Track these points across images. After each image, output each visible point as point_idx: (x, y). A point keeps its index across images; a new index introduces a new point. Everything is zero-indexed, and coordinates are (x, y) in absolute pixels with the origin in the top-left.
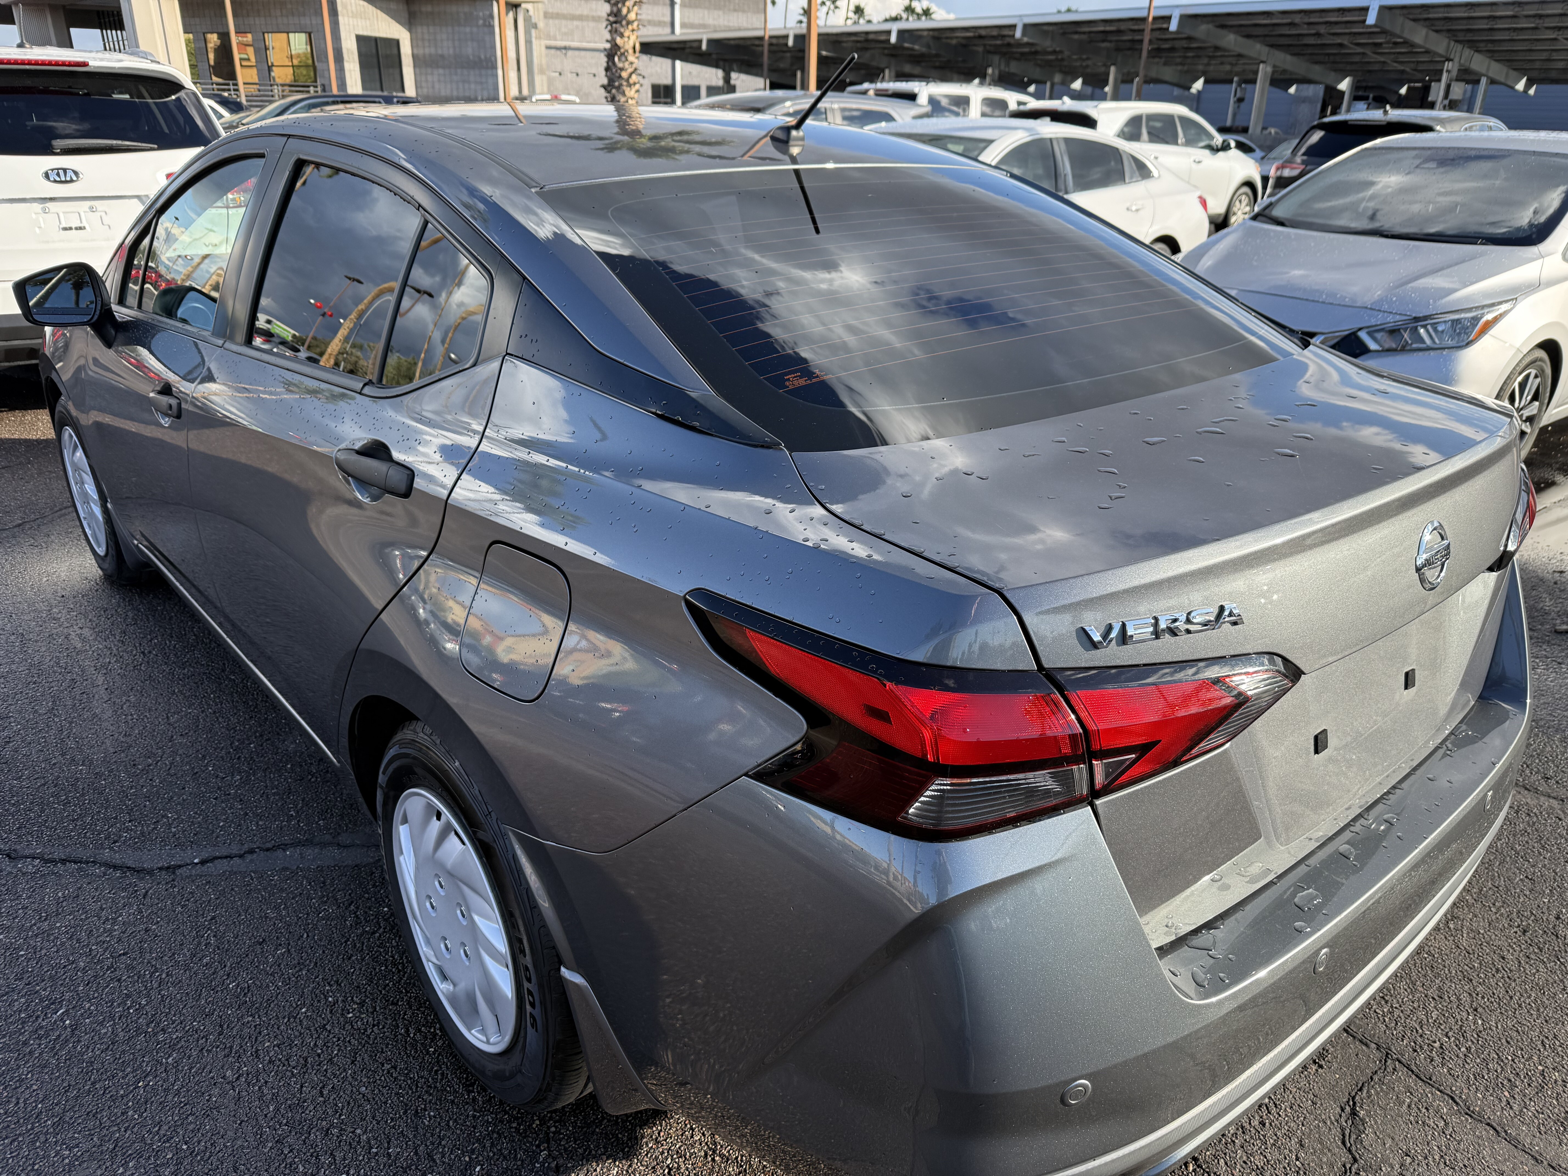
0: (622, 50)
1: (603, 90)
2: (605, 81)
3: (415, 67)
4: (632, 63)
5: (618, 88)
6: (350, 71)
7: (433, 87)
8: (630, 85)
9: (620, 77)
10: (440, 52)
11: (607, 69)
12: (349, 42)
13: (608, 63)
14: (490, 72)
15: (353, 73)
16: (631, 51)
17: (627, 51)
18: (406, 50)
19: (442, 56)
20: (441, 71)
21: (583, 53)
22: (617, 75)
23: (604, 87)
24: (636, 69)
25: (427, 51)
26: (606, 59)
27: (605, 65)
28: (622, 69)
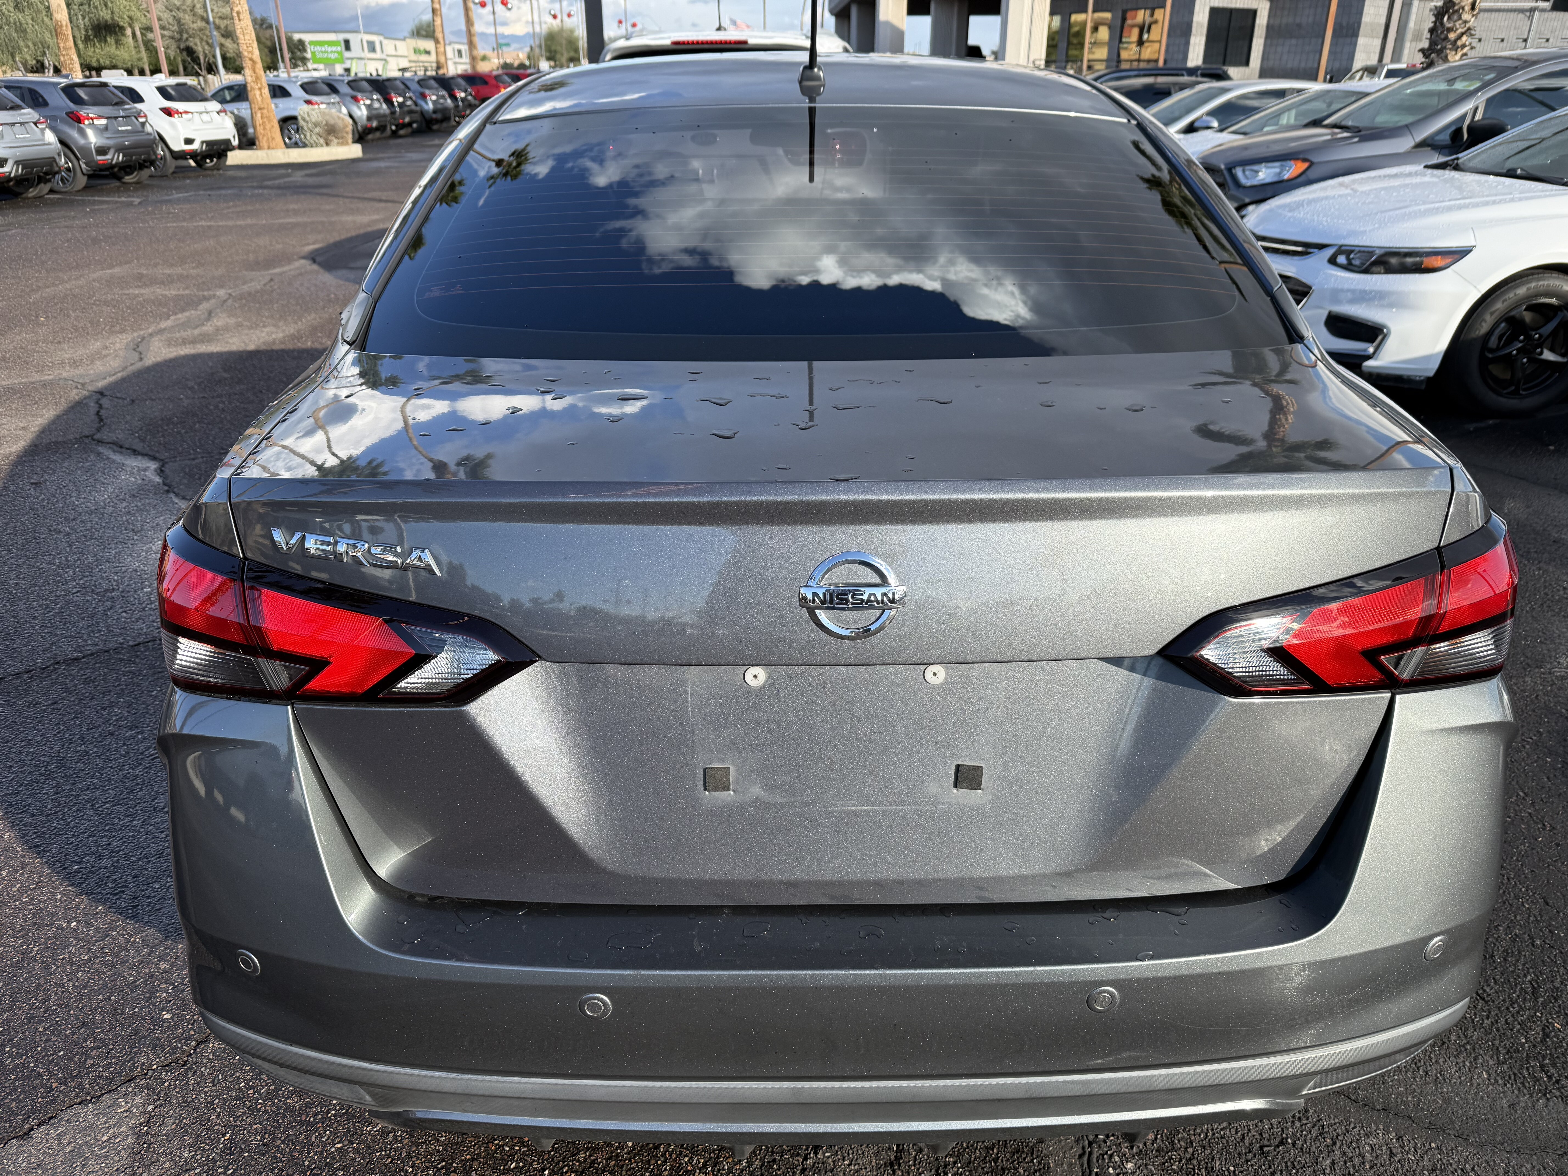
0: (1456, 8)
1: (1421, 55)
2: (1425, 44)
3: (1266, 38)
4: (1466, 22)
5: (1439, 52)
6: (1195, 44)
7: (1280, 59)
8: (1456, 49)
9: (1446, 38)
10: (1298, 21)
11: (1432, 31)
12: (1201, 15)
13: (1435, 22)
14: (1348, 40)
15: (1197, 47)
16: (1467, 8)
17: (1463, 8)
18: (1262, 20)
19: (1299, 26)
20: (1294, 41)
21: (1494, 15)
22: (1443, 36)
23: (1422, 50)
24: (1469, 29)
25: (1284, 21)
26: (1433, 19)
27: (1431, 25)
28: (1450, 30)
